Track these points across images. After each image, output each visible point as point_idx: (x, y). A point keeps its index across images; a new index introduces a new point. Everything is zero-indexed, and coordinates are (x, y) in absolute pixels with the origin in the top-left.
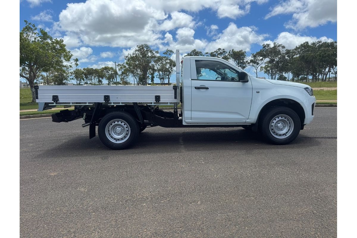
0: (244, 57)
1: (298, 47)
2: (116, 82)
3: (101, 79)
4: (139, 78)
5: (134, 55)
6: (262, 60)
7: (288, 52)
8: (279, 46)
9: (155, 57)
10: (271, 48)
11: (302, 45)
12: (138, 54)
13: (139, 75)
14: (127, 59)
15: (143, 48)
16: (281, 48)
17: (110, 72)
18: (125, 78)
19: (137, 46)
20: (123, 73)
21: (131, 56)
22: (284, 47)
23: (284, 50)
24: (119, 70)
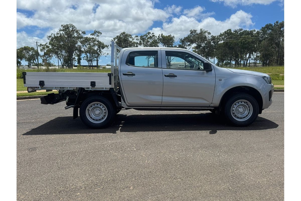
0: (173, 42)
1: (222, 33)
2: (37, 63)
3: (19, 60)
4: (64, 60)
5: (58, 35)
6: (189, 45)
7: (213, 38)
8: (205, 32)
9: (82, 38)
10: (197, 34)
11: (225, 32)
12: (63, 34)
13: (64, 56)
14: (51, 39)
15: (68, 28)
16: (207, 34)
17: (30, 53)
18: (48, 59)
19: (62, 25)
20: (45, 54)
21: (55, 36)
22: (209, 33)
23: (210, 36)
24: (41, 50)
